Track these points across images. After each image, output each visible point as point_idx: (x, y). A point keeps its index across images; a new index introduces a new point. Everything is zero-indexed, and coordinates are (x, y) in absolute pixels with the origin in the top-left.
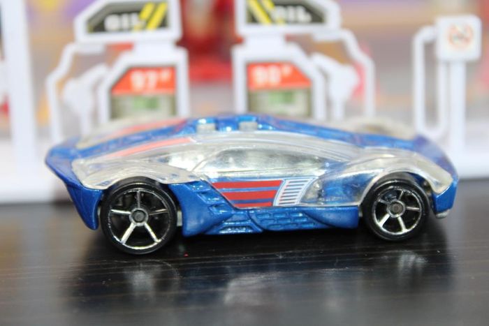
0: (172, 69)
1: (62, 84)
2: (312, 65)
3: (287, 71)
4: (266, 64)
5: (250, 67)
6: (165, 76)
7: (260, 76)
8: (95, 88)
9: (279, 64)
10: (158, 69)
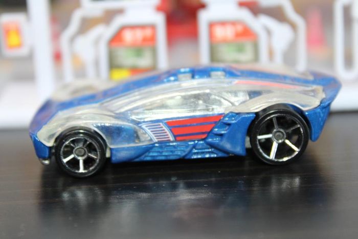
0: (153, 27)
1: (72, 40)
2: (259, 24)
3: (239, 28)
4: (223, 23)
5: (211, 25)
6: (148, 32)
7: (220, 32)
8: (97, 42)
9: (233, 23)
10: (142, 27)
